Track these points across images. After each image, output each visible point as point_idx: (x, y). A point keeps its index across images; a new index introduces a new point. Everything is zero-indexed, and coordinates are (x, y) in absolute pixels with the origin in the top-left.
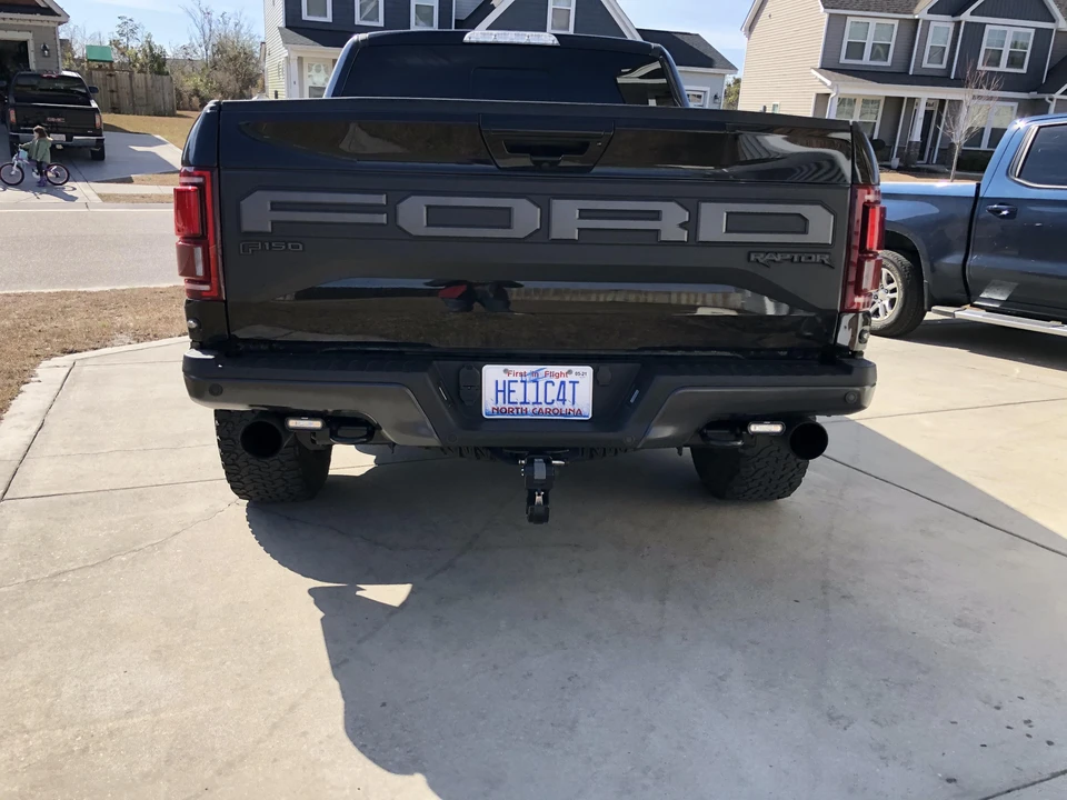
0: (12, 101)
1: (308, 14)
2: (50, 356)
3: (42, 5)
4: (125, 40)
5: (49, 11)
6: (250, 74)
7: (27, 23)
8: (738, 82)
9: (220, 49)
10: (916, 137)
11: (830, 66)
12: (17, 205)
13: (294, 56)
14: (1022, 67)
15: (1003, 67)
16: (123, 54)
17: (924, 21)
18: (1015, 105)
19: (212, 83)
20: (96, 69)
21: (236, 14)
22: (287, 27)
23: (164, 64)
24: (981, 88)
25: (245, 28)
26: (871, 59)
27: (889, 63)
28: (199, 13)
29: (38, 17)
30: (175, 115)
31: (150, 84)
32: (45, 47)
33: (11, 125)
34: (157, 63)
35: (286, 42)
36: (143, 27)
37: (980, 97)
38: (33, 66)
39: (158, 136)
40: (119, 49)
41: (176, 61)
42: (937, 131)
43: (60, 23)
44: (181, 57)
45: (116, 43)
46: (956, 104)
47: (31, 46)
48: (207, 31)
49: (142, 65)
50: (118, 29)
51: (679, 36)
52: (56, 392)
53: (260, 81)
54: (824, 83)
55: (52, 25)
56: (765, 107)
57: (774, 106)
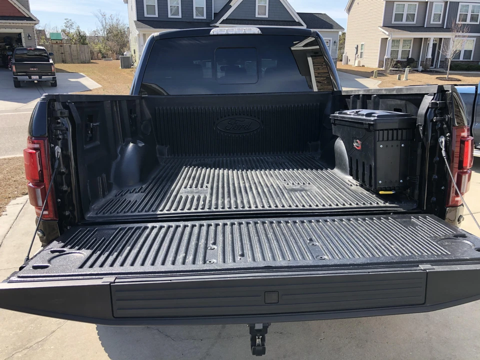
0: (14, 61)
1: (147, 14)
2: (15, 197)
3: (27, 16)
4: (68, 29)
5: (30, 19)
6: (124, 42)
7: (21, 25)
8: (344, 34)
9: (110, 31)
10: (429, 56)
11: (387, 25)
12: (16, 110)
13: (141, 34)
14: (477, 22)
15: (468, 22)
16: (67, 36)
17: (430, 2)
18: (475, 39)
19: (107, 47)
20: (54, 44)
21: (117, 15)
22: (138, 20)
23: (85, 39)
24: (460, 32)
25: (121, 21)
26: (406, 21)
27: (415, 22)
28: (100, 15)
29: (25, 21)
30: (90, 63)
31: (78, 49)
32: (29, 35)
33: (14, 73)
34: (82, 39)
35: (138, 27)
36: (76, 23)
37: (459, 36)
38: (24, 44)
39: (82, 74)
40: (65, 34)
41: (91, 37)
42: (439, 53)
43: (35, 24)
44: (93, 35)
45: (64, 31)
46: (448, 40)
47: (23, 36)
48: (104, 23)
49: (76, 40)
50: (65, 24)
51: (317, 15)
52: (12, 222)
53: (128, 45)
54: (385, 33)
55: (32, 25)
56: (358, 46)
57: (362, 45)
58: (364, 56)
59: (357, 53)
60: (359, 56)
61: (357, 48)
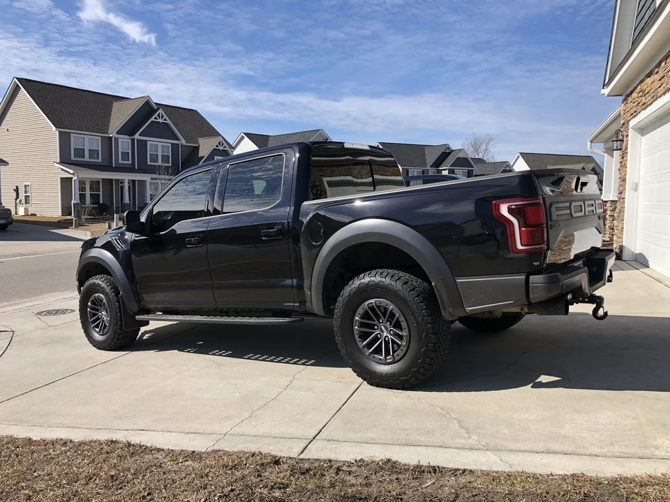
10: (127, 201)
11: (65, 160)
14: (169, 163)
15: (160, 163)
17: (115, 138)
26: (90, 158)
27: (100, 160)
37: (155, 179)
42: (134, 197)
46: (142, 182)
56: (17, 187)
57: (25, 186)
58: (33, 200)
59: (17, 197)
60: (23, 201)
61: (17, 190)
